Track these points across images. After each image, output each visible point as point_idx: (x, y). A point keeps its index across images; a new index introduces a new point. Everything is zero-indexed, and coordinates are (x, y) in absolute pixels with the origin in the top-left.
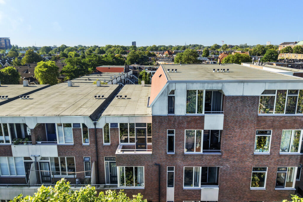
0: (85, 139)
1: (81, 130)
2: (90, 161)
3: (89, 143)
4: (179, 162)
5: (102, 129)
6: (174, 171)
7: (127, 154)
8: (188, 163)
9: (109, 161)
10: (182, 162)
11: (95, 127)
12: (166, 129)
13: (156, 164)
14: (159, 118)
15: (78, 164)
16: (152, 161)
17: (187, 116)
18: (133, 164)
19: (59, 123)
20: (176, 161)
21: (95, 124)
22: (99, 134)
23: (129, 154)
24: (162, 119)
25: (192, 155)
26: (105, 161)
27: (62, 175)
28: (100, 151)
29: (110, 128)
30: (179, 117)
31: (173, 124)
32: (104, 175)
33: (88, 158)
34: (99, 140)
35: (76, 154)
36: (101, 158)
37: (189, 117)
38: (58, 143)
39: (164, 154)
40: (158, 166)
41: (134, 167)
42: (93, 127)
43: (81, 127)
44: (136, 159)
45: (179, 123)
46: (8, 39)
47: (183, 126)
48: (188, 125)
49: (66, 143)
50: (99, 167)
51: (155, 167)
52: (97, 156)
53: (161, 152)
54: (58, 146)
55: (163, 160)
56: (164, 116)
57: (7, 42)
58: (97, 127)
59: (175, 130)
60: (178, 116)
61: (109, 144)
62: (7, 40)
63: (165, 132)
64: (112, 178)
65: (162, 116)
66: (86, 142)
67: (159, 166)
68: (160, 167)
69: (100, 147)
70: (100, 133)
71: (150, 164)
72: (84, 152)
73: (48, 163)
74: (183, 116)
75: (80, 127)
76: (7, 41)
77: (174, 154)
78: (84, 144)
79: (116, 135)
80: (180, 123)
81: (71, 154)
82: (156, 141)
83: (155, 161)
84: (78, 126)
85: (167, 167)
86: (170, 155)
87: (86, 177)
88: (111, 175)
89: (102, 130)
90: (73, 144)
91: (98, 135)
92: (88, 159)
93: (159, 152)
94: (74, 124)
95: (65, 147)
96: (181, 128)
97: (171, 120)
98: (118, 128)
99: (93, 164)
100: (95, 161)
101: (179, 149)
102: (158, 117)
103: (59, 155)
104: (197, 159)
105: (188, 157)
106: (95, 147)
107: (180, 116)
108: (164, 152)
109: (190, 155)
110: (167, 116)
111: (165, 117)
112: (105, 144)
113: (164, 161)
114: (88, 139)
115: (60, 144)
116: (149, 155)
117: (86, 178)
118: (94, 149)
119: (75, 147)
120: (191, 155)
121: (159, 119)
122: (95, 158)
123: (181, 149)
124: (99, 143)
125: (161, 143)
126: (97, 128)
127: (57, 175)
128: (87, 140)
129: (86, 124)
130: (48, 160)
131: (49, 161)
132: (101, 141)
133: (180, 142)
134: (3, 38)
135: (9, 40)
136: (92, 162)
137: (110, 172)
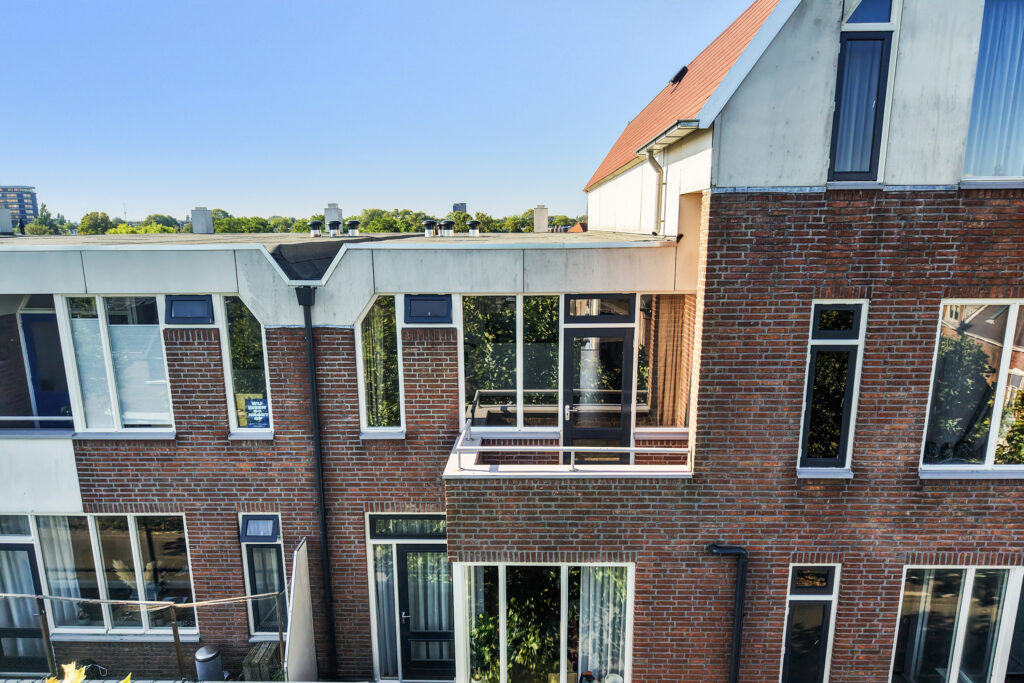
0: (248, 402)
1: (218, 337)
2: (280, 542)
3: (271, 429)
4: (875, 532)
5: (352, 331)
6: (834, 598)
7: (523, 480)
8: (942, 540)
9: (394, 542)
10: (897, 537)
11: (308, 317)
12: (807, 293)
13: (715, 549)
14: (764, 212)
15: (208, 558)
16: (692, 528)
17: (968, 192)
18: (560, 546)
19: (78, 291)
20: (854, 524)
21: (306, 298)
22: (331, 367)
23: (535, 480)
24: (779, 217)
25: (974, 482)
26: (370, 542)
27: (115, 626)
28: (340, 476)
29: (404, 330)
30: (909, 197)
31: (866, 254)
32: (368, 625)
33: (270, 523)
34: (330, 405)
35: (193, 493)
36: (346, 524)
37: (981, 204)
38: (79, 427)
39: (773, 478)
40: (727, 563)
41: (564, 567)
42: (294, 317)
43: (221, 322)
44: (581, 514)
45: (908, 249)
46: (27, 193)
47: (929, 268)
48: (964, 263)
49: (126, 426)
50: (335, 582)
51: (709, 569)
52: (325, 512)
53: (755, 462)
54: (80, 444)
55: (766, 520)
56: (799, 196)
57: (26, 201)
58: (319, 320)
59: (865, 303)
60: (901, 195)
61: (398, 432)
62: (25, 195)
63: (793, 317)
64: (413, 644)
65: (784, 197)
66: (252, 423)
67: (740, 562)
68: (744, 566)
69: (340, 451)
70: (341, 358)
71: (677, 545)
72: (244, 483)
73: (23, 555)
74: (938, 195)
75: (210, 318)
76: (27, 198)
77: (850, 476)
78: (237, 432)
79: (438, 371)
80: (910, 251)
81: (162, 496)
82: (730, 387)
83: (713, 528)
84: (199, 310)
85: (791, 565)
86: (816, 481)
87: (259, 636)
88: (405, 625)
89: (353, 339)
90: (173, 430)
91: (324, 369)
92: (265, 529)
93: (742, 464)
94: (171, 299)
95: (123, 450)
96: (914, 292)
97: (844, 229)
98: (454, 330)
99: (300, 556)
100: (310, 542)
101: (888, 440)
102: (753, 205)
103: (89, 502)
104: (1003, 511)
105: (938, 500)
106: (310, 448)
107: (915, 194)
108: (778, 465)
109: (960, 481)
110: (818, 196)
111: (803, 200)
112: (368, 432)
113: (769, 530)
114: (265, 403)
115: (90, 430)
116: (671, 482)
117: (254, 644)
118: (302, 468)
119: (183, 451)
120: (968, 481)
121: (759, 218)
122: (307, 524)
123: (901, 445)
124: (337, 425)
125: (759, 402)
126: (318, 328)
127: (88, 624)
128: (256, 407)
129: (247, 299)
130: (27, 532)
131: (32, 539)
132: (345, 414)
133: (901, 394)
134: (12, 189)
135: (33, 196)
136: (292, 543)
137: (404, 606)
